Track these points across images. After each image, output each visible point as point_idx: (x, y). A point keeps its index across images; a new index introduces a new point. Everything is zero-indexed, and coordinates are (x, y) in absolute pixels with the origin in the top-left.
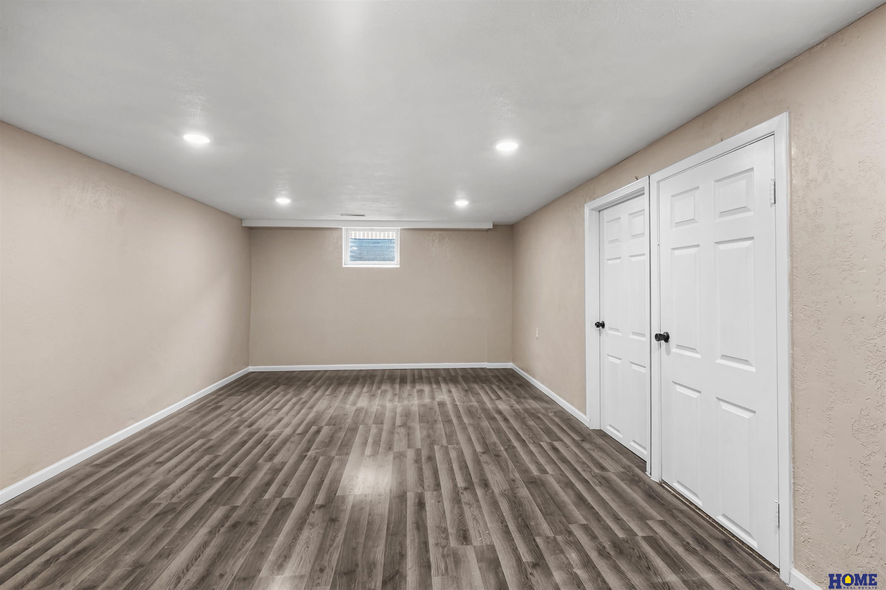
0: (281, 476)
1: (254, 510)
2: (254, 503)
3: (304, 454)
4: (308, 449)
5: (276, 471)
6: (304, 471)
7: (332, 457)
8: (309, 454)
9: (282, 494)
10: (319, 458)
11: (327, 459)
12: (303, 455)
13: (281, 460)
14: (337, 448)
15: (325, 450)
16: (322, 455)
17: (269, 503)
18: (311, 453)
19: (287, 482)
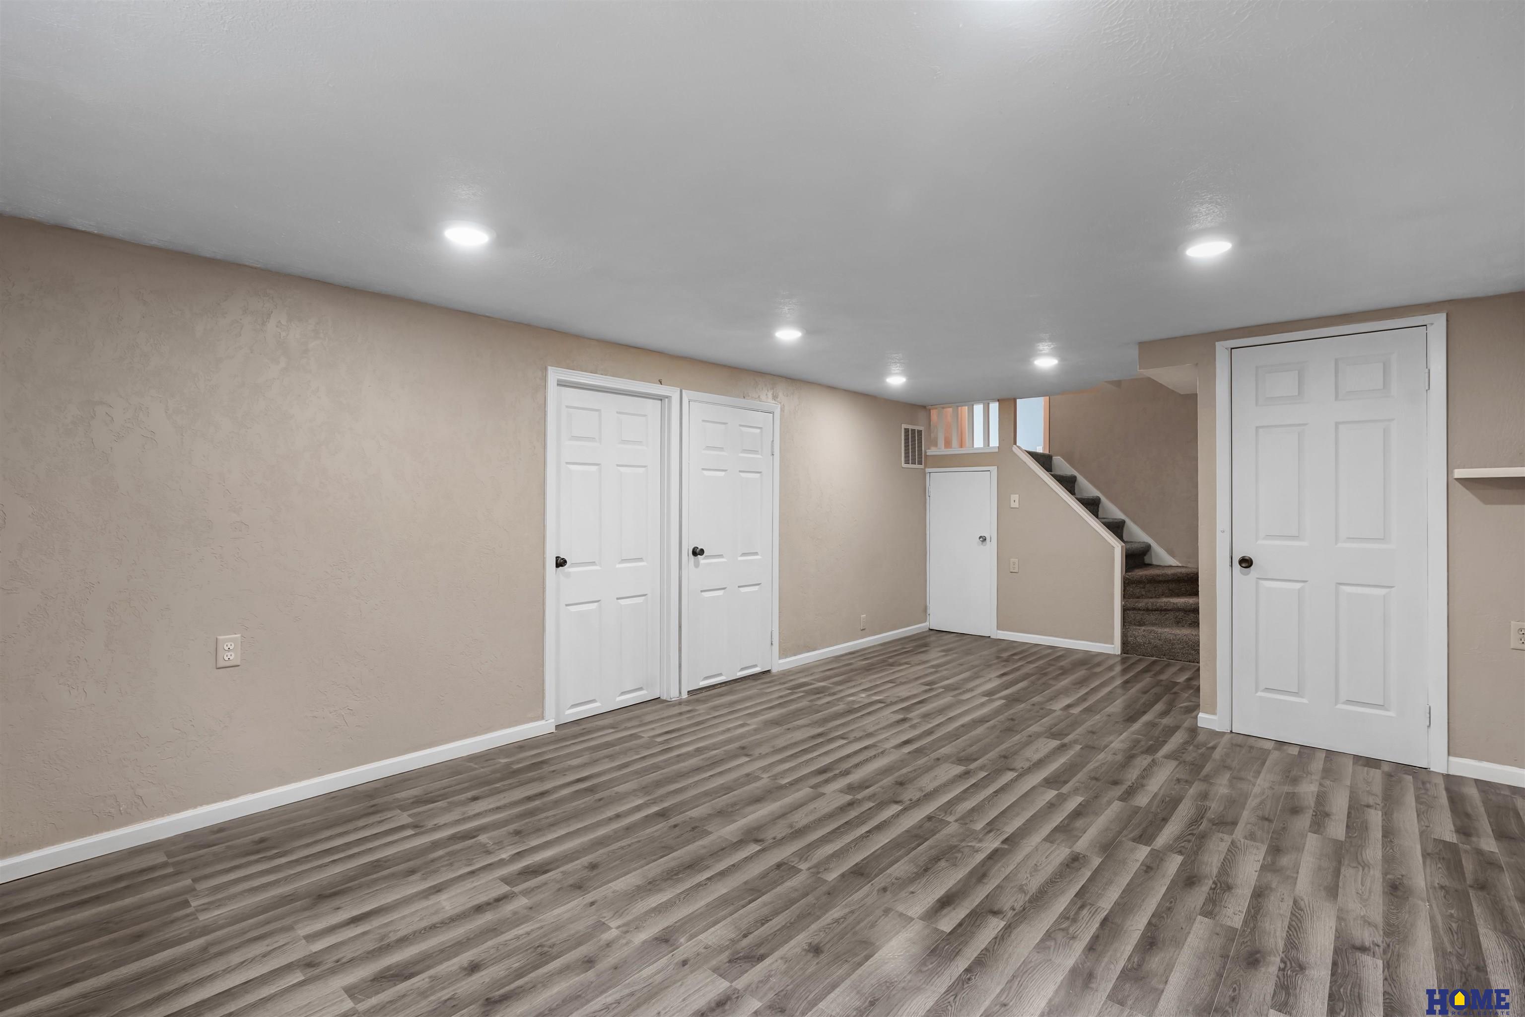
0: (1057, 819)
1: (1095, 790)
2: (1096, 797)
3: (1006, 847)
4: (995, 856)
5: (1065, 830)
6: (1018, 814)
7: (959, 822)
8: (996, 844)
9: (1057, 795)
10: (984, 828)
11: (971, 821)
12: (1008, 845)
13: (1055, 850)
14: (937, 836)
15: (964, 840)
16: (974, 832)
17: (1076, 791)
18: (993, 843)
19: (1049, 808)
